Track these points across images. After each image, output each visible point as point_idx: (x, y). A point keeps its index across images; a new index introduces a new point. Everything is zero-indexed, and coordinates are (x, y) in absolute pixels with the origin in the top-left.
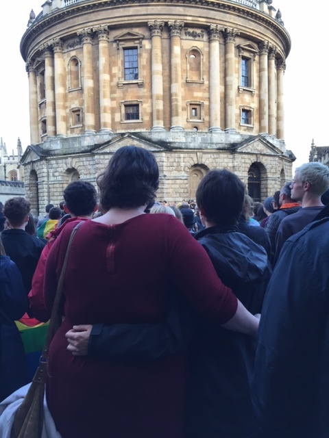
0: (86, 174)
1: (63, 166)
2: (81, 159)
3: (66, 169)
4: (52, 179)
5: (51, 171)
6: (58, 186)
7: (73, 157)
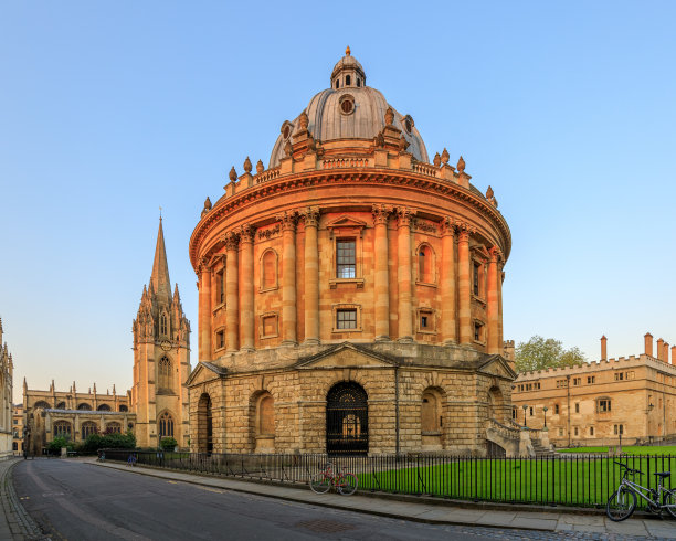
0: (457, 396)
1: (421, 382)
2: (450, 376)
3: (426, 386)
4: (402, 397)
5: (401, 386)
6: (412, 408)
7: (439, 372)
